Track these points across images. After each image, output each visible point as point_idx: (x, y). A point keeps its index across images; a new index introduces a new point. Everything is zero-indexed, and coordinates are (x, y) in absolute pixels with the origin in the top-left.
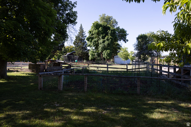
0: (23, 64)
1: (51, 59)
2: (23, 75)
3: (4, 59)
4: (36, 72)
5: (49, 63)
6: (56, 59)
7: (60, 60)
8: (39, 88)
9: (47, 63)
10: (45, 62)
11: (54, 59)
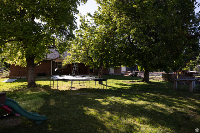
0: (156, 74)
1: (183, 70)
2: (158, 82)
3: (148, 69)
4: (168, 81)
5: (180, 73)
6: (188, 69)
7: (193, 71)
8: (174, 89)
9: (178, 73)
10: (177, 72)
11: (186, 69)
